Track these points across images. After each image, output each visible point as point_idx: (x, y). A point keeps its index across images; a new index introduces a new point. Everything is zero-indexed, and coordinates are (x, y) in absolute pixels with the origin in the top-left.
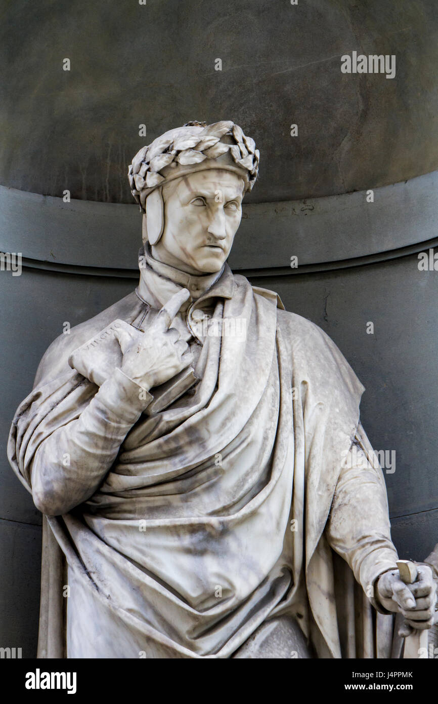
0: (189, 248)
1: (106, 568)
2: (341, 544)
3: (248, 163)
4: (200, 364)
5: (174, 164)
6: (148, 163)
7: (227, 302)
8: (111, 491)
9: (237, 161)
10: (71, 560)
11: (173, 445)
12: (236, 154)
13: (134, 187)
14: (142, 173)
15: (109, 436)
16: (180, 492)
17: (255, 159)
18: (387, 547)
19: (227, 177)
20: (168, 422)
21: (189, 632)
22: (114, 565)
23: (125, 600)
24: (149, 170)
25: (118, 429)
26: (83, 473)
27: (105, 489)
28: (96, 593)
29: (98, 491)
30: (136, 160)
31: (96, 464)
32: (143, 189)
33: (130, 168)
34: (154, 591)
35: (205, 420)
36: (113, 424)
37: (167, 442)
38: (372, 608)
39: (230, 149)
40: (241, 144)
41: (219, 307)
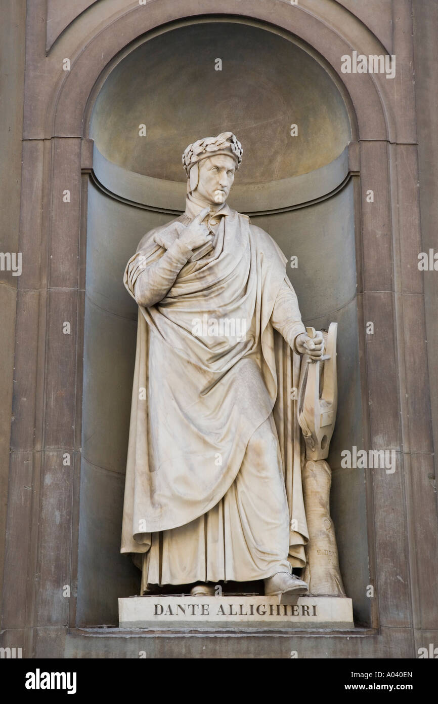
0: (210, 191)
1: (169, 331)
2: (278, 325)
3: (237, 153)
4: (215, 241)
5: (204, 151)
6: (192, 152)
7: (226, 217)
8: (172, 296)
9: (233, 151)
10: (152, 327)
11: (202, 275)
12: (233, 148)
13: (185, 164)
14: (189, 157)
15: (172, 270)
16: (205, 296)
17: (241, 153)
18: (300, 324)
19: (229, 158)
20: (200, 265)
21: (208, 360)
22: (173, 329)
23: (178, 345)
24: (192, 154)
25: (177, 267)
26: (160, 287)
27: (169, 295)
28: (164, 341)
29: (166, 296)
30: (186, 151)
31: (167, 283)
32: (189, 164)
33: (183, 156)
34: (192, 341)
35: (217, 264)
36: (175, 265)
37: (199, 273)
38: (291, 351)
39: (231, 145)
40: (235, 143)
41: (223, 218)
